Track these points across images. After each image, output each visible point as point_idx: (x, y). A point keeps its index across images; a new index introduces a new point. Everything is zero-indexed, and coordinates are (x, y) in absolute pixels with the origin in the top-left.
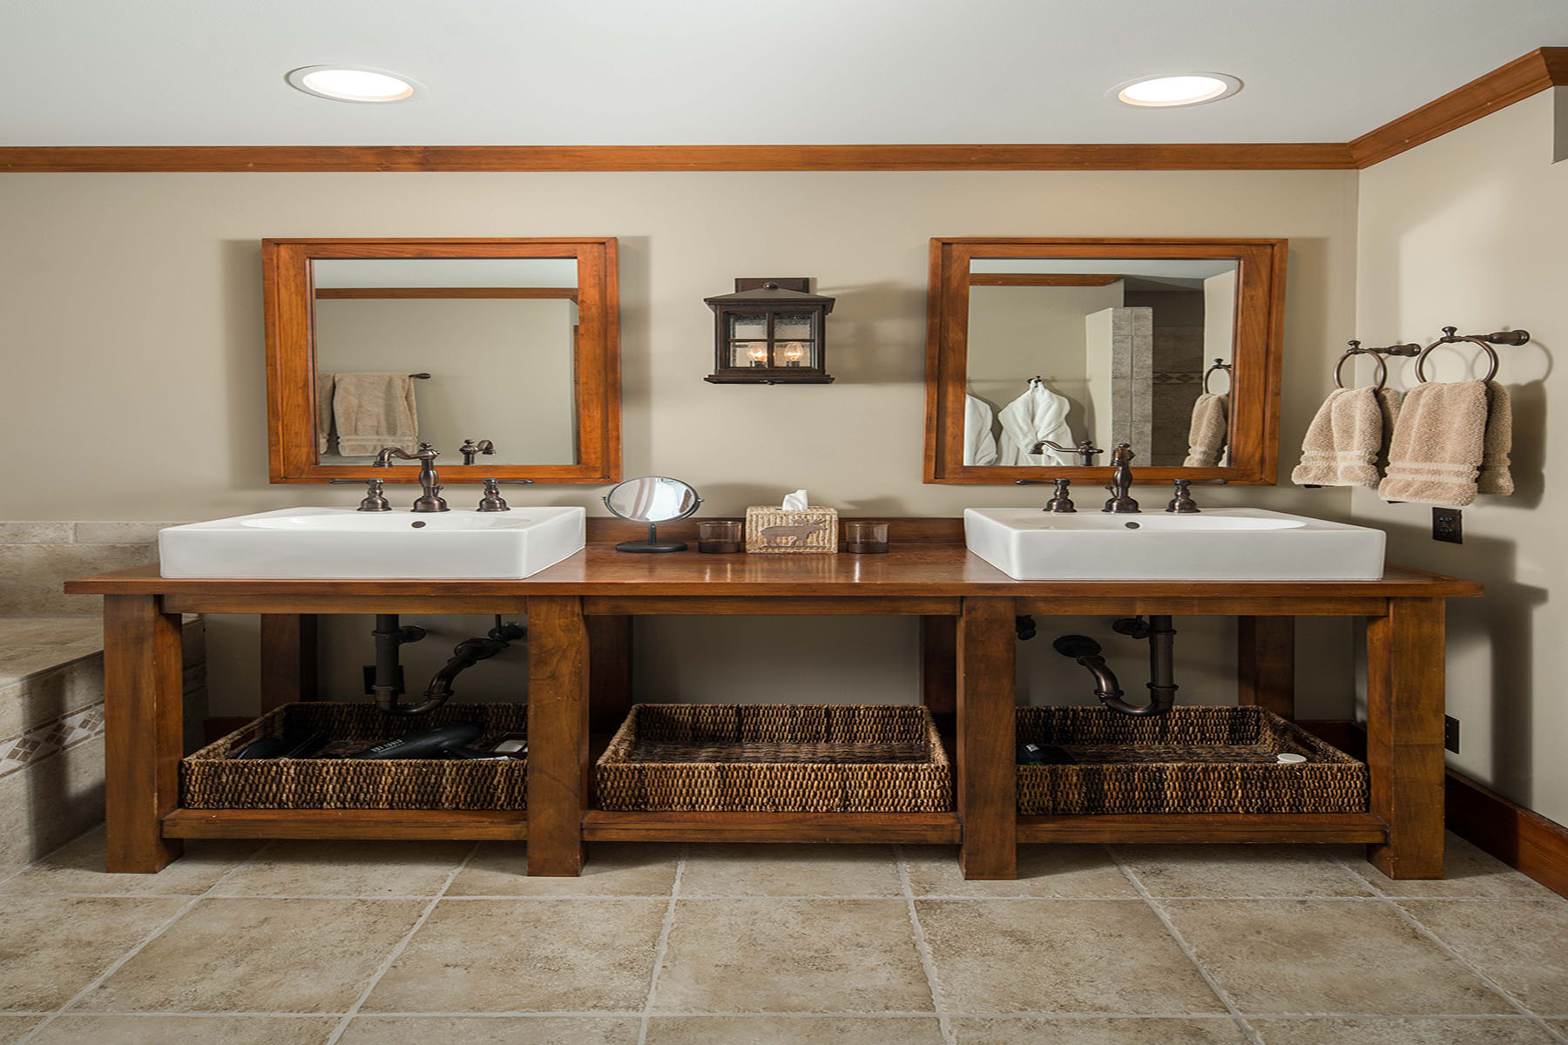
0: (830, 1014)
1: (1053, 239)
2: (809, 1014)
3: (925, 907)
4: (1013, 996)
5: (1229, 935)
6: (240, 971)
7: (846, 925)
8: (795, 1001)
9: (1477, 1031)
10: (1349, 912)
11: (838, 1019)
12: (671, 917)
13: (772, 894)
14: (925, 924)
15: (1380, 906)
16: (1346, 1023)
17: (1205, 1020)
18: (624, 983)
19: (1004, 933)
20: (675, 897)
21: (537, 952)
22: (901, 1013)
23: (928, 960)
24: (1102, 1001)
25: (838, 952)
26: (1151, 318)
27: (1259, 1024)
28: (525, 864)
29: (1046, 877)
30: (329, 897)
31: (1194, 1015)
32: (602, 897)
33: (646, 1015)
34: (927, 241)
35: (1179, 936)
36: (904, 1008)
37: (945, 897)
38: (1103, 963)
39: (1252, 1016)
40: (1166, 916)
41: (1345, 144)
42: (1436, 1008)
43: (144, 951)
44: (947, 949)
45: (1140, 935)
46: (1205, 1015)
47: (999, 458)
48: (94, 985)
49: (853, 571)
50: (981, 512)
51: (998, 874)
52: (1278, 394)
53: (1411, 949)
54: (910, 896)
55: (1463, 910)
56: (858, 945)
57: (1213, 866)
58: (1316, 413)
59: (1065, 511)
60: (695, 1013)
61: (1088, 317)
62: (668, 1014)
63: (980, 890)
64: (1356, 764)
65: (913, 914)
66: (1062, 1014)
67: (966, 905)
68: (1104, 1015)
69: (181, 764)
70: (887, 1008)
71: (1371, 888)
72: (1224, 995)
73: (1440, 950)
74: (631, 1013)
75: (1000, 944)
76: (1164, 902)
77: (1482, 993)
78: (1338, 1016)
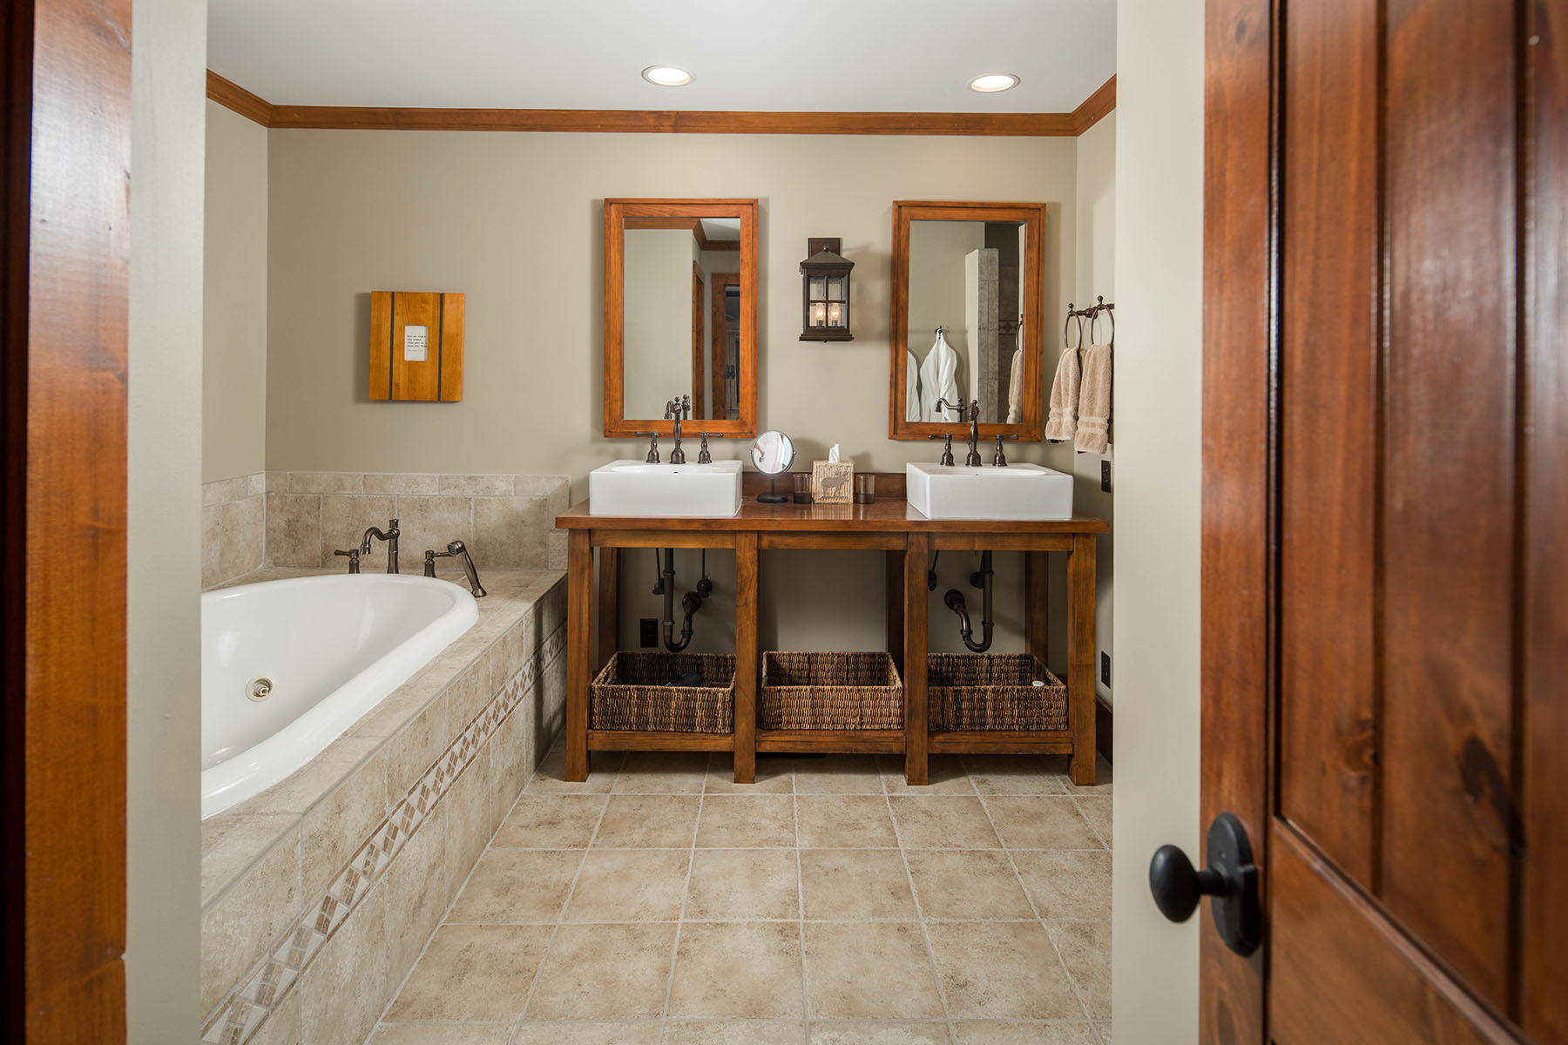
0: (862, 848)
1: (945, 202)
2: (854, 848)
3: (893, 799)
4: (926, 841)
5: (1008, 813)
6: (644, 830)
7: (863, 808)
8: (849, 843)
9: (1088, 856)
10: (1055, 802)
11: (866, 850)
12: (796, 805)
13: (832, 792)
14: (893, 808)
15: (1068, 800)
16: (1043, 853)
17: (994, 851)
18: (785, 834)
19: (923, 812)
20: (795, 794)
21: (750, 821)
22: (887, 848)
23: (895, 824)
24: (957, 843)
25: (861, 821)
26: (998, 260)
27: (1012, 853)
28: (732, 775)
29: (939, 784)
30: (660, 794)
31: (990, 849)
32: (767, 794)
33: (798, 848)
34: (891, 204)
35: (988, 813)
36: (887, 846)
37: (900, 795)
38: (959, 826)
39: (1010, 850)
40: (985, 805)
41: (1069, 114)
42: (1076, 847)
43: (603, 821)
44: (902, 820)
45: (974, 814)
46: (994, 849)
47: (921, 419)
48: (594, 837)
49: (859, 514)
50: (916, 466)
51: (920, 783)
52: (1041, 353)
53: (1074, 820)
54: (886, 794)
55: (1099, 802)
56: (869, 818)
57: (1006, 777)
58: (1055, 371)
59: (950, 465)
60: (815, 848)
61: (967, 256)
62: (805, 848)
63: (915, 791)
64: (1063, 687)
65: (888, 803)
66: (944, 849)
67: (908, 798)
68: (959, 849)
69: (591, 686)
70: (882, 846)
71: (1065, 790)
72: (1002, 840)
73: (1084, 821)
74: (792, 848)
75: (922, 817)
76: (984, 797)
77: (1094, 840)
78: (1040, 850)
